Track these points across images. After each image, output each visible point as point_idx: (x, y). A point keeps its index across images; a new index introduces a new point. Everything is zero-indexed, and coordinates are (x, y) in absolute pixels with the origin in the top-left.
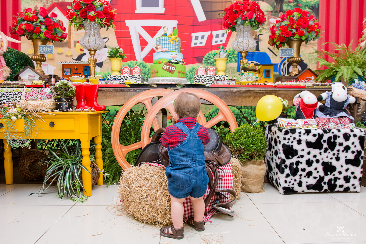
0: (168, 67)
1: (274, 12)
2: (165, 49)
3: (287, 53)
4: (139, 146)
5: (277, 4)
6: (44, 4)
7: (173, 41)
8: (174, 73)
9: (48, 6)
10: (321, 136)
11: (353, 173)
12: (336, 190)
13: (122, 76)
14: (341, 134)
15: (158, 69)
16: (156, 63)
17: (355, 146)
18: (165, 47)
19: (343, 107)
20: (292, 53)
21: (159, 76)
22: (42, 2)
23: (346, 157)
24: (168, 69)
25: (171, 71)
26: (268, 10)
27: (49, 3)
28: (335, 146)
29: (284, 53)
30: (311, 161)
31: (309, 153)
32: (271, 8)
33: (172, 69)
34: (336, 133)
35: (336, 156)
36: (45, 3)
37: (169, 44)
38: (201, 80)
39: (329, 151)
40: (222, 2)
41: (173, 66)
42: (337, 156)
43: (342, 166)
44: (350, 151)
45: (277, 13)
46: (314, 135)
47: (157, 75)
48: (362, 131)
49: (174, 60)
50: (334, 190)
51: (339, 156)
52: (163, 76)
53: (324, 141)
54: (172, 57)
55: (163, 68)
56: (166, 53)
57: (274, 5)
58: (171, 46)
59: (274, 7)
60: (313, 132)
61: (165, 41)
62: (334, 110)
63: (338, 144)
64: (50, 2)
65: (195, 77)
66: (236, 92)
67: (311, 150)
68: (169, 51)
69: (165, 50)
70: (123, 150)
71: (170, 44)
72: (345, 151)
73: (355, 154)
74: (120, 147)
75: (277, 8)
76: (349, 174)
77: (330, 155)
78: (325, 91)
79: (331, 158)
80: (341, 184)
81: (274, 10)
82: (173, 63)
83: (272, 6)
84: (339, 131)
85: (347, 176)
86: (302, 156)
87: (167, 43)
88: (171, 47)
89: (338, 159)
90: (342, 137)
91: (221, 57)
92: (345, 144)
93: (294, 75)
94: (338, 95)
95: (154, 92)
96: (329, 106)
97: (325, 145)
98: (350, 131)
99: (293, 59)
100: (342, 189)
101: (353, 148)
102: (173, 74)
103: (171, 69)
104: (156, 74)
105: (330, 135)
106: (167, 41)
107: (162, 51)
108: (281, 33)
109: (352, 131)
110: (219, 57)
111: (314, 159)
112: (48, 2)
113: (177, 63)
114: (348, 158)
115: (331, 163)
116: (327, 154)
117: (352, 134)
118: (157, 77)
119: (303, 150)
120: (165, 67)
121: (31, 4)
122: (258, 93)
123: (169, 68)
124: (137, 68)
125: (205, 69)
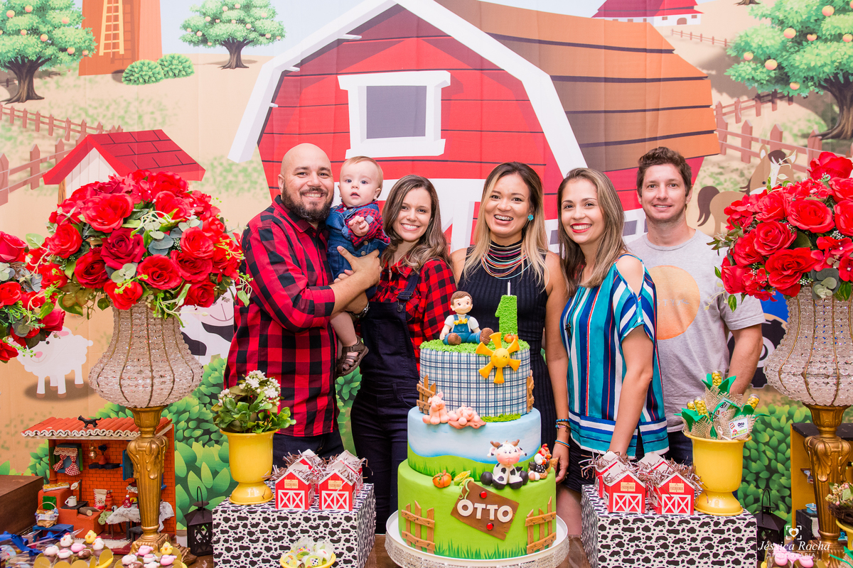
0: (480, 506)
1: (832, 138)
5: (842, 110)
6: (59, 139)
7: (499, 373)
8: (510, 535)
9: (72, 145)
15: (431, 513)
18: (464, 397)
21: (438, 546)
22: (54, 134)
24: (479, 516)
25: (492, 527)
26: (810, 131)
27: (73, 137)
32: (822, 122)
33: (500, 513)
36: (62, 136)
37: (482, 386)
40: (645, 111)
41: (502, 501)
45: (845, 138)
47: (430, 538)
55: (455, 512)
56: (468, 434)
57: (832, 110)
58: (492, 392)
59: (832, 121)
61: (464, 373)
64: (78, 135)
65: (602, 528)
75: (843, 122)
81: (832, 129)
83: (823, 116)
87: (473, 378)
88: (492, 397)
91: (720, 432)
102: (502, 537)
103: (492, 517)
106: (473, 373)
110: (714, 434)
112: (72, 133)
118: (430, 547)
120: (465, 508)
121: (22, 143)
123: (486, 512)
124: (339, 482)
125: (643, 484)
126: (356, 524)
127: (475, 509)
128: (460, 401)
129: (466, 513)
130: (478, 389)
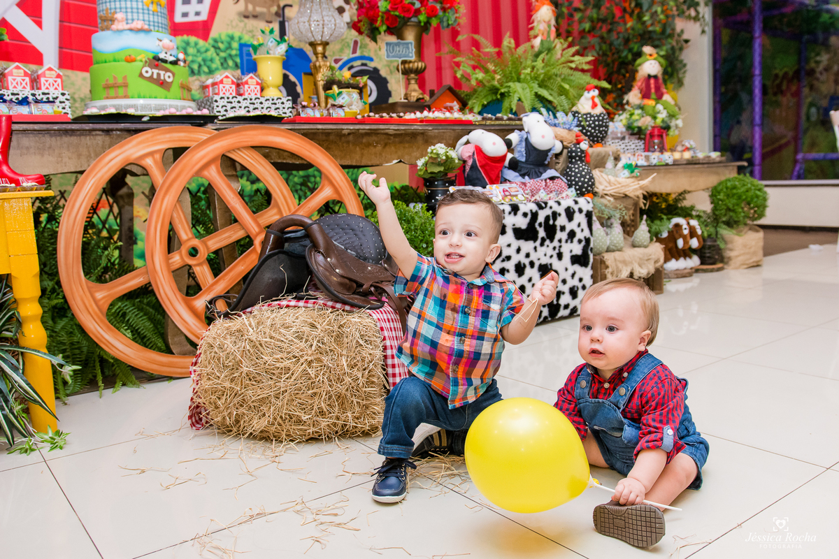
0: (156, 71)
2: (139, 24)
3: (399, 51)
4: (142, 279)
7: (155, 5)
8: (172, 89)
10: (535, 216)
11: (581, 280)
12: (560, 314)
13: (10, 92)
14: (561, 210)
15: (125, 78)
16: (112, 59)
17: (582, 230)
18: (136, 17)
19: (546, 160)
20: (409, 52)
21: (130, 93)
23: (571, 251)
24: (155, 76)
25: (162, 84)
28: (555, 233)
29: (393, 50)
30: (522, 266)
31: (518, 251)
33: (167, 77)
34: (556, 208)
35: (557, 251)
37: (146, 12)
38: (232, 108)
39: (547, 242)
41: (167, 70)
42: (559, 250)
43: (566, 269)
44: (575, 240)
46: (525, 215)
47: (126, 91)
48: (589, 202)
49: (169, 54)
50: (556, 315)
51: (562, 250)
52: (142, 95)
53: (540, 225)
54: (164, 47)
55: (141, 75)
56: (142, 35)
58: (151, 16)
60: (524, 208)
61: (134, 3)
62: (532, 166)
63: (558, 228)
65: (216, 101)
66: (349, 134)
67: (522, 243)
68: (151, 30)
69: (139, 27)
70: (99, 295)
71: (148, 10)
72: (569, 241)
73: (583, 243)
74: (88, 288)
76: (575, 282)
77: (550, 251)
78: (512, 131)
79: (551, 256)
80: (566, 303)
82: (165, 61)
84: (559, 204)
85: (574, 287)
86: (508, 258)
88: (151, 19)
89: (560, 256)
90: (563, 214)
92: (569, 227)
93: (415, 99)
94: (543, 137)
95: (168, 136)
96: (523, 160)
97: (542, 233)
98: (573, 203)
99: (411, 65)
100: (566, 312)
101: (579, 235)
102: (169, 90)
103: (162, 78)
104: (121, 91)
105: (547, 212)
106: (141, 4)
107: (131, 30)
108: (391, 8)
109: (576, 202)
110: (268, 53)
111: (527, 261)
113: (175, 63)
114: (574, 253)
115: (551, 264)
116: (544, 248)
117: (576, 208)
118: (126, 97)
119: (509, 245)
120: (147, 72)
122: (391, 135)
123: (159, 75)
124: (53, 72)
125: (235, 80)
126: (68, 97)
127: (153, 73)
128: (133, 20)
129: (148, 75)
130: (143, 13)
